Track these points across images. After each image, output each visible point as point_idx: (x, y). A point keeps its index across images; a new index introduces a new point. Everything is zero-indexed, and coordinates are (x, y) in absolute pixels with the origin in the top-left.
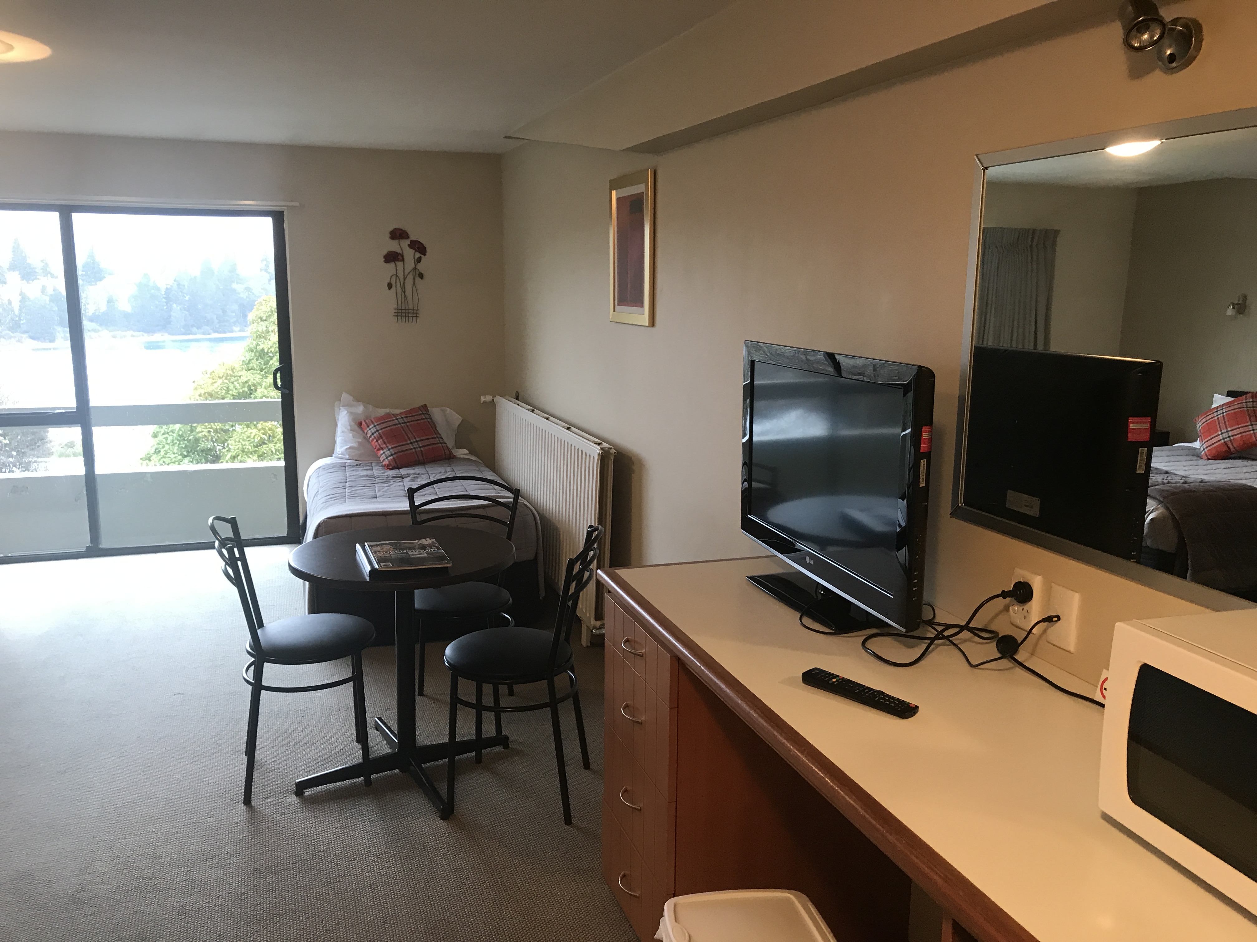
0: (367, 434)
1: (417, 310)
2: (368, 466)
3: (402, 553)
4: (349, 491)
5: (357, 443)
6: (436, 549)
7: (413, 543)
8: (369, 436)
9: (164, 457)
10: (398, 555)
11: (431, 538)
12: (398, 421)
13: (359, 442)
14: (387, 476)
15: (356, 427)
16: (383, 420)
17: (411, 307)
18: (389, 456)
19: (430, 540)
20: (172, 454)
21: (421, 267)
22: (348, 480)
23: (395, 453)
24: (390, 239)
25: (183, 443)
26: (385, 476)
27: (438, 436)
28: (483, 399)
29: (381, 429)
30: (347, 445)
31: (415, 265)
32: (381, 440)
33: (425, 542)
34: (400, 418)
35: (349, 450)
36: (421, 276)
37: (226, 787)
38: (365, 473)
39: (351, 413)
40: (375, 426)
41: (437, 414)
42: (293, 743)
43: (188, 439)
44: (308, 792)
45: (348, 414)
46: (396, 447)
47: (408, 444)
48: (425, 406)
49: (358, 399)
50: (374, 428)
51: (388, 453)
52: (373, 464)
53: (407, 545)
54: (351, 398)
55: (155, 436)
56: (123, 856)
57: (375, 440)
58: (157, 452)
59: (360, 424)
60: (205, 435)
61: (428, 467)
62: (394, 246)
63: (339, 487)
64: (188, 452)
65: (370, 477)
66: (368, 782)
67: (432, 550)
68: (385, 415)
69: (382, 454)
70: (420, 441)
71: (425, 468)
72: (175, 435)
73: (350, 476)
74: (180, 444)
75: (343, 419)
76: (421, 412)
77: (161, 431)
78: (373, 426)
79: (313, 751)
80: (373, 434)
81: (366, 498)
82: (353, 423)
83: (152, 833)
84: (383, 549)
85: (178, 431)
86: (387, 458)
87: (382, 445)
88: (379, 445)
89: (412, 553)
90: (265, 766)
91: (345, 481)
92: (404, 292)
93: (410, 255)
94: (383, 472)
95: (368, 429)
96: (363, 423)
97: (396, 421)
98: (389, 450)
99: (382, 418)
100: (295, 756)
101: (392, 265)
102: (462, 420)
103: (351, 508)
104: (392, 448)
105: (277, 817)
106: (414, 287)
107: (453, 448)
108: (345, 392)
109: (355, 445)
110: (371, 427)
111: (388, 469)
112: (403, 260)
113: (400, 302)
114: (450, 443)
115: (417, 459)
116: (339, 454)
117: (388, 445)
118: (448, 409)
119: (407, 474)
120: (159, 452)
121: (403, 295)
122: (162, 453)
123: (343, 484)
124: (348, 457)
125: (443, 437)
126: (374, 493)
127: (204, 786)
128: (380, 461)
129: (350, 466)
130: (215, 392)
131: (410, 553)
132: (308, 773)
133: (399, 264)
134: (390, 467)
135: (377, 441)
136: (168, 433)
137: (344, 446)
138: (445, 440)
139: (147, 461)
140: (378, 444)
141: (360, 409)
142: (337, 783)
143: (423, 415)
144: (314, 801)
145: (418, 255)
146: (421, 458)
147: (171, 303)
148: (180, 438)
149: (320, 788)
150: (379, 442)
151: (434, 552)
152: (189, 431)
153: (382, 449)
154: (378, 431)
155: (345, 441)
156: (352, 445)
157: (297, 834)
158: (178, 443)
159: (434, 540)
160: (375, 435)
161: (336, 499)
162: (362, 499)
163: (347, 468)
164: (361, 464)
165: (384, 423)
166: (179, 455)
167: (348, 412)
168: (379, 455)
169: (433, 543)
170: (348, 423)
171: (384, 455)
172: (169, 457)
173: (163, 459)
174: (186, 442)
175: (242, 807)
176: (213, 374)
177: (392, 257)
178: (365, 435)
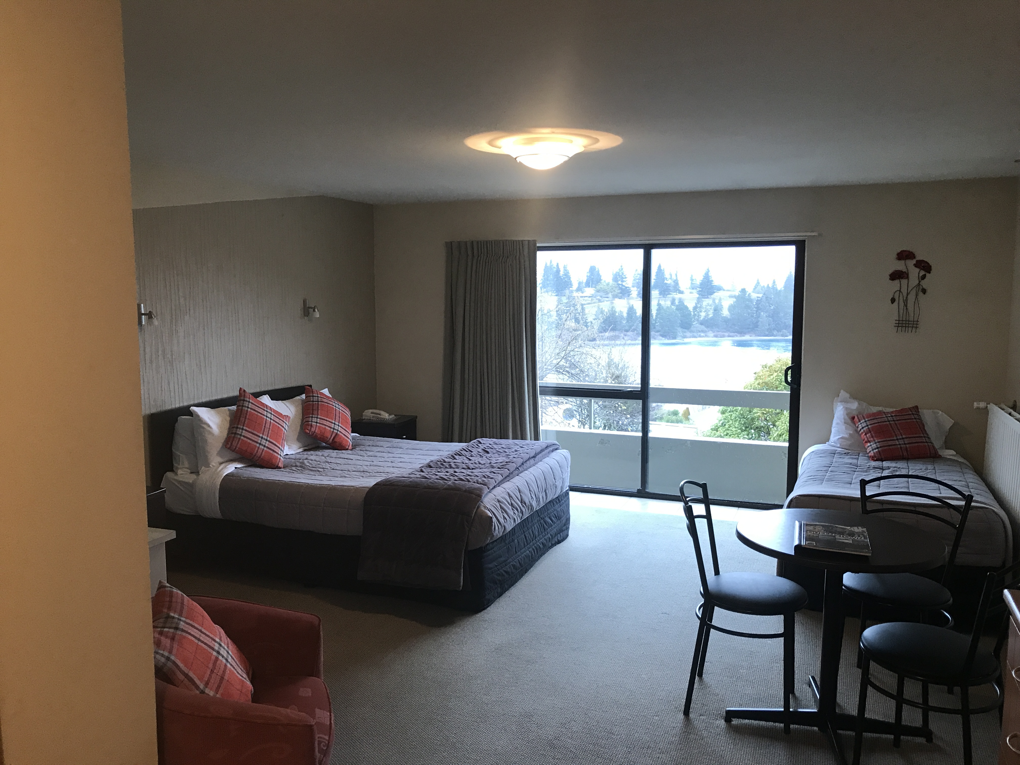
0: (858, 427)
1: (917, 321)
2: (856, 455)
3: (830, 536)
4: (829, 475)
5: (849, 435)
6: (863, 538)
7: (845, 529)
8: (859, 429)
9: (728, 430)
10: (826, 537)
11: (863, 526)
12: (888, 419)
13: (850, 434)
14: (868, 466)
15: (849, 421)
16: (873, 416)
17: (911, 319)
18: (875, 449)
19: (862, 528)
20: (734, 428)
21: (924, 283)
22: (832, 465)
23: (881, 447)
24: (897, 261)
25: (743, 421)
26: (867, 465)
27: (925, 435)
28: (976, 405)
29: (870, 425)
30: (839, 436)
31: (919, 282)
32: (870, 434)
33: (856, 529)
34: (889, 417)
35: (841, 440)
36: (924, 291)
37: (675, 696)
38: (850, 461)
39: (846, 409)
40: (865, 421)
41: (927, 416)
42: (737, 677)
43: (747, 417)
44: (735, 722)
45: (843, 409)
46: (882, 441)
47: (894, 440)
48: (917, 407)
49: (854, 396)
50: (865, 423)
51: (874, 446)
52: (860, 455)
53: (838, 530)
54: (847, 395)
55: (723, 413)
56: (590, 724)
57: (864, 433)
58: (723, 425)
59: (853, 418)
60: (759, 415)
61: (910, 464)
62: (900, 266)
63: (822, 471)
64: (746, 427)
65: (853, 465)
66: (787, 729)
67: (859, 538)
68: (877, 413)
69: (868, 447)
70: (906, 438)
71: (908, 463)
72: (737, 413)
73: (836, 462)
74: (740, 421)
75: (839, 412)
76: (911, 413)
77: (728, 410)
78: (864, 421)
79: (750, 688)
80: (863, 428)
81: (842, 483)
82: (846, 417)
83: (614, 713)
84: (815, 529)
85: (740, 411)
86: (873, 450)
87: (870, 438)
88: (867, 439)
89: (839, 537)
90: (709, 689)
91: (830, 465)
92: (906, 306)
93: (914, 273)
94: (866, 462)
95: (859, 423)
96: (856, 417)
97: (886, 418)
98: (876, 443)
99: (874, 414)
100: (735, 688)
101: (897, 282)
102: (954, 424)
103: (824, 490)
104: (878, 442)
105: (705, 734)
106: (916, 300)
107: (940, 448)
108: (844, 390)
109: (846, 436)
110: (862, 422)
111: (872, 460)
112: (907, 278)
113: (901, 314)
114: (937, 443)
115: (902, 455)
116: (832, 442)
117: (875, 439)
118: (941, 412)
119: (888, 467)
120: (725, 425)
121: (905, 308)
122: (727, 426)
123: (826, 468)
124: (839, 445)
125: (930, 437)
126: (850, 480)
127: (660, 690)
128: (867, 452)
129: (838, 454)
130: (770, 382)
131: (837, 537)
132: (741, 705)
133: (904, 282)
134: (874, 459)
135: (866, 434)
136: (733, 411)
137: (837, 436)
138: (933, 439)
139: (715, 431)
140: (867, 437)
141: (854, 405)
142: (761, 722)
143: (912, 415)
144: (737, 730)
145: (922, 273)
146: (905, 454)
147: (760, 311)
148: (741, 416)
149: (747, 721)
150: (868, 435)
151: (861, 540)
152: (748, 411)
153: (869, 442)
154: (867, 426)
155: (839, 432)
156: (844, 436)
157: (715, 753)
158: (739, 419)
159: (865, 529)
160: (865, 429)
161: (815, 480)
162: (837, 483)
163: (835, 455)
164: (849, 453)
165: (874, 419)
166: (739, 429)
167: (844, 407)
168: (866, 446)
169: (863, 531)
170: (843, 417)
171: (870, 447)
172: (732, 430)
173: (727, 431)
174: (745, 420)
175: (681, 716)
176: (771, 368)
177: (896, 276)
178: (857, 428)
